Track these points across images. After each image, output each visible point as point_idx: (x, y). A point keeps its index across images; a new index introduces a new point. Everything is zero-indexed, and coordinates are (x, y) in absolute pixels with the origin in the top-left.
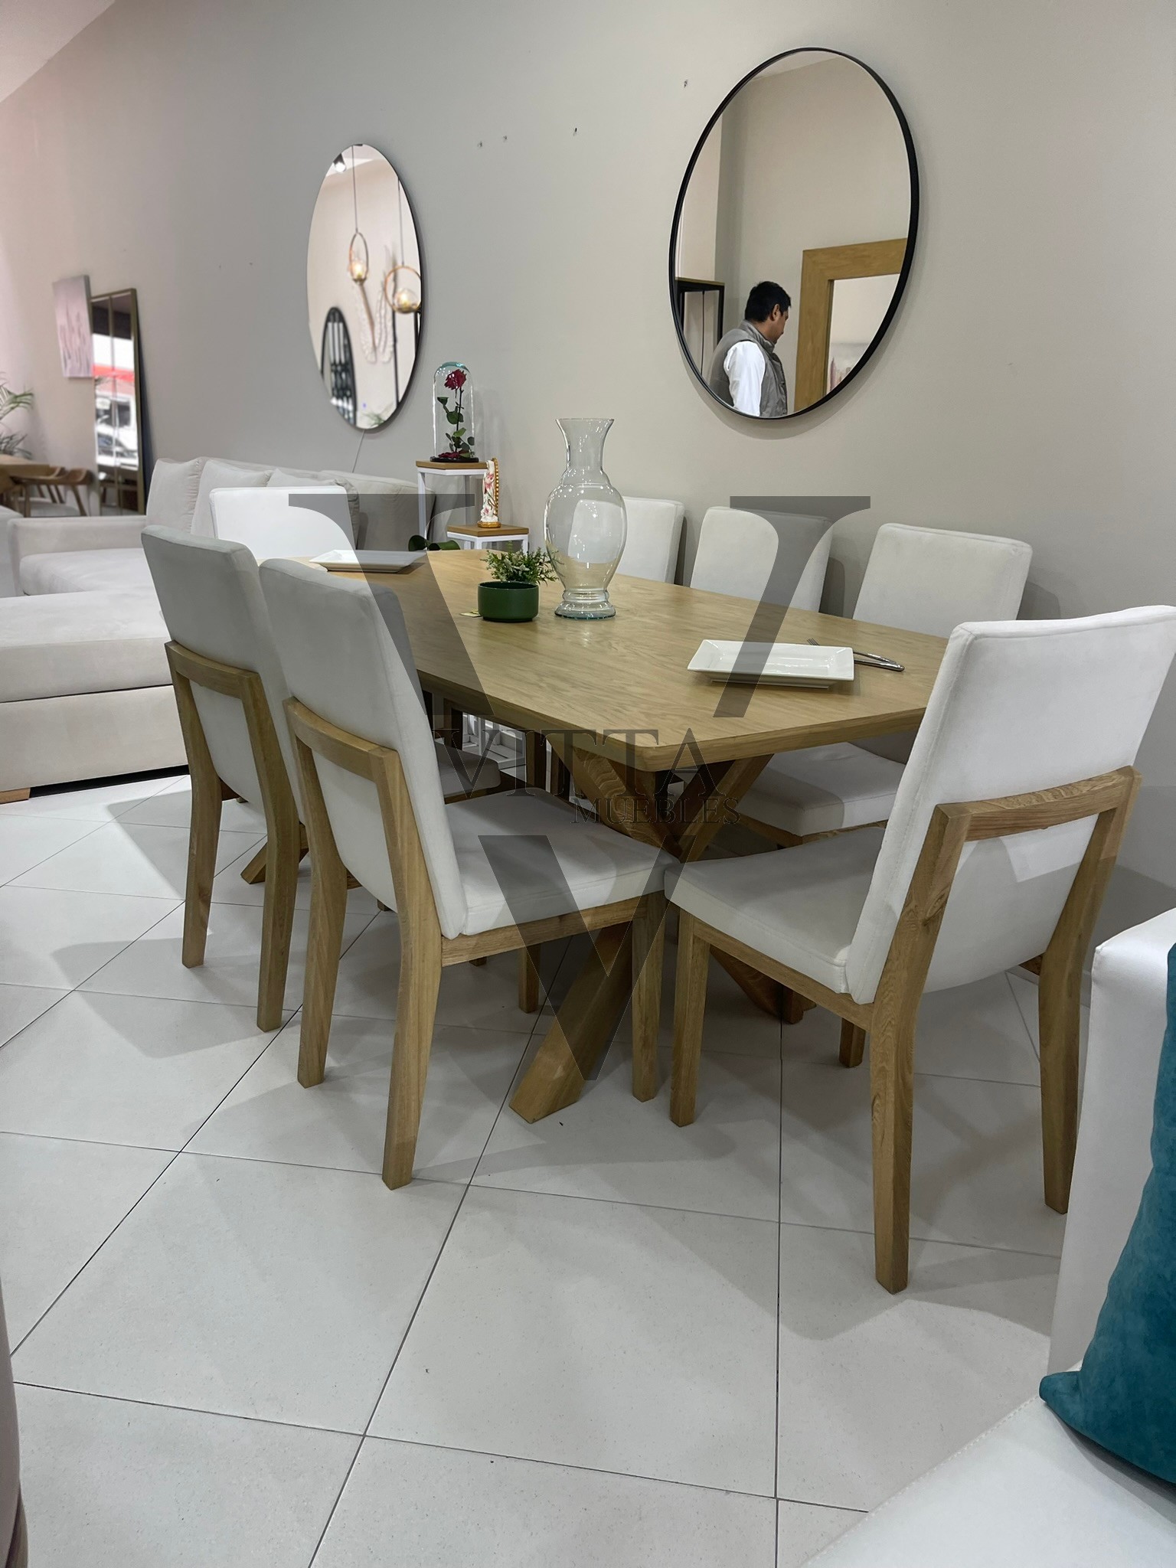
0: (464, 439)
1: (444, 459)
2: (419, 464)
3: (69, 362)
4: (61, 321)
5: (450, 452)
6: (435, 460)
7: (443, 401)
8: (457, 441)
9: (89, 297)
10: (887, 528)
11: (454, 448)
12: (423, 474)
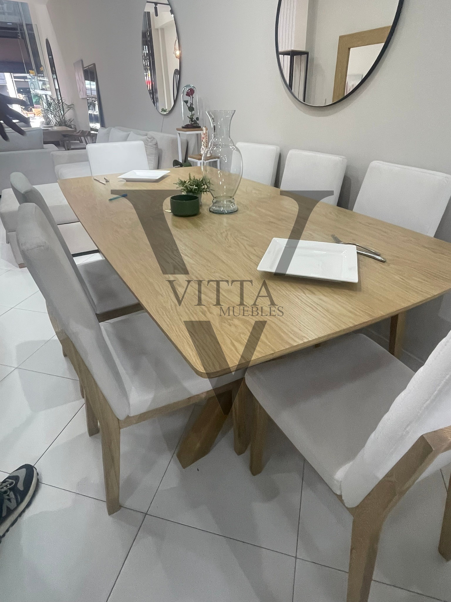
0: (195, 118)
1: (187, 127)
2: (178, 130)
3: (80, 92)
4: (77, 78)
5: (190, 124)
6: (183, 127)
7: (186, 102)
8: (191, 119)
9: (83, 68)
10: (375, 164)
11: (191, 122)
12: (179, 134)
